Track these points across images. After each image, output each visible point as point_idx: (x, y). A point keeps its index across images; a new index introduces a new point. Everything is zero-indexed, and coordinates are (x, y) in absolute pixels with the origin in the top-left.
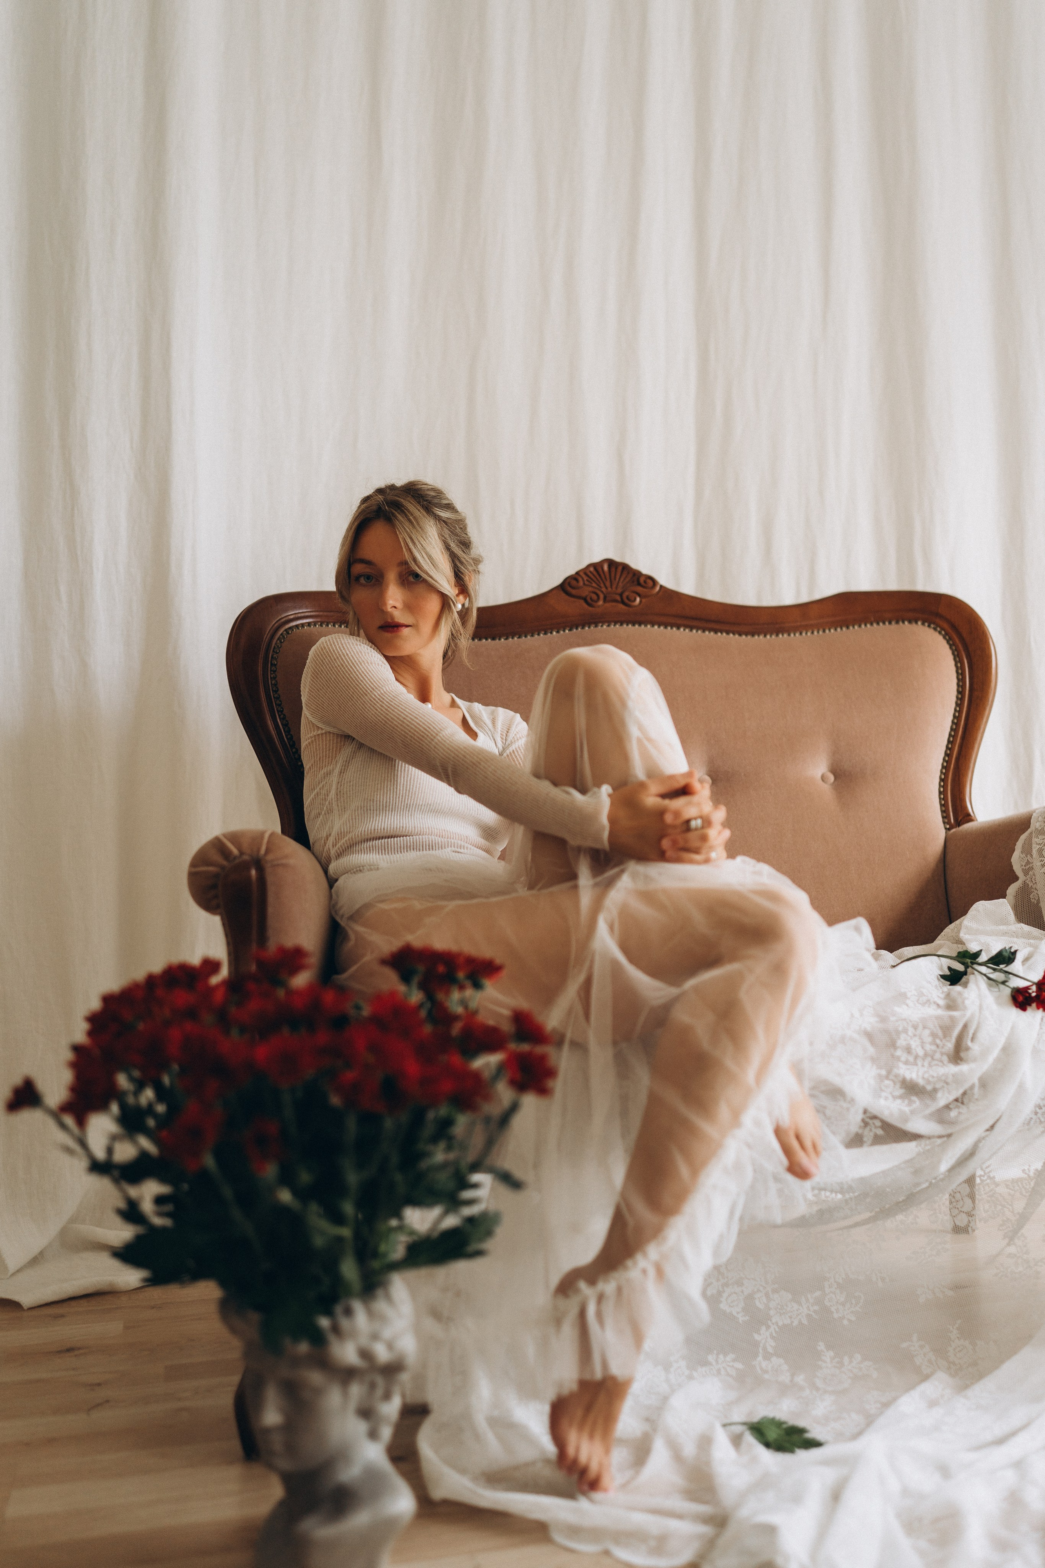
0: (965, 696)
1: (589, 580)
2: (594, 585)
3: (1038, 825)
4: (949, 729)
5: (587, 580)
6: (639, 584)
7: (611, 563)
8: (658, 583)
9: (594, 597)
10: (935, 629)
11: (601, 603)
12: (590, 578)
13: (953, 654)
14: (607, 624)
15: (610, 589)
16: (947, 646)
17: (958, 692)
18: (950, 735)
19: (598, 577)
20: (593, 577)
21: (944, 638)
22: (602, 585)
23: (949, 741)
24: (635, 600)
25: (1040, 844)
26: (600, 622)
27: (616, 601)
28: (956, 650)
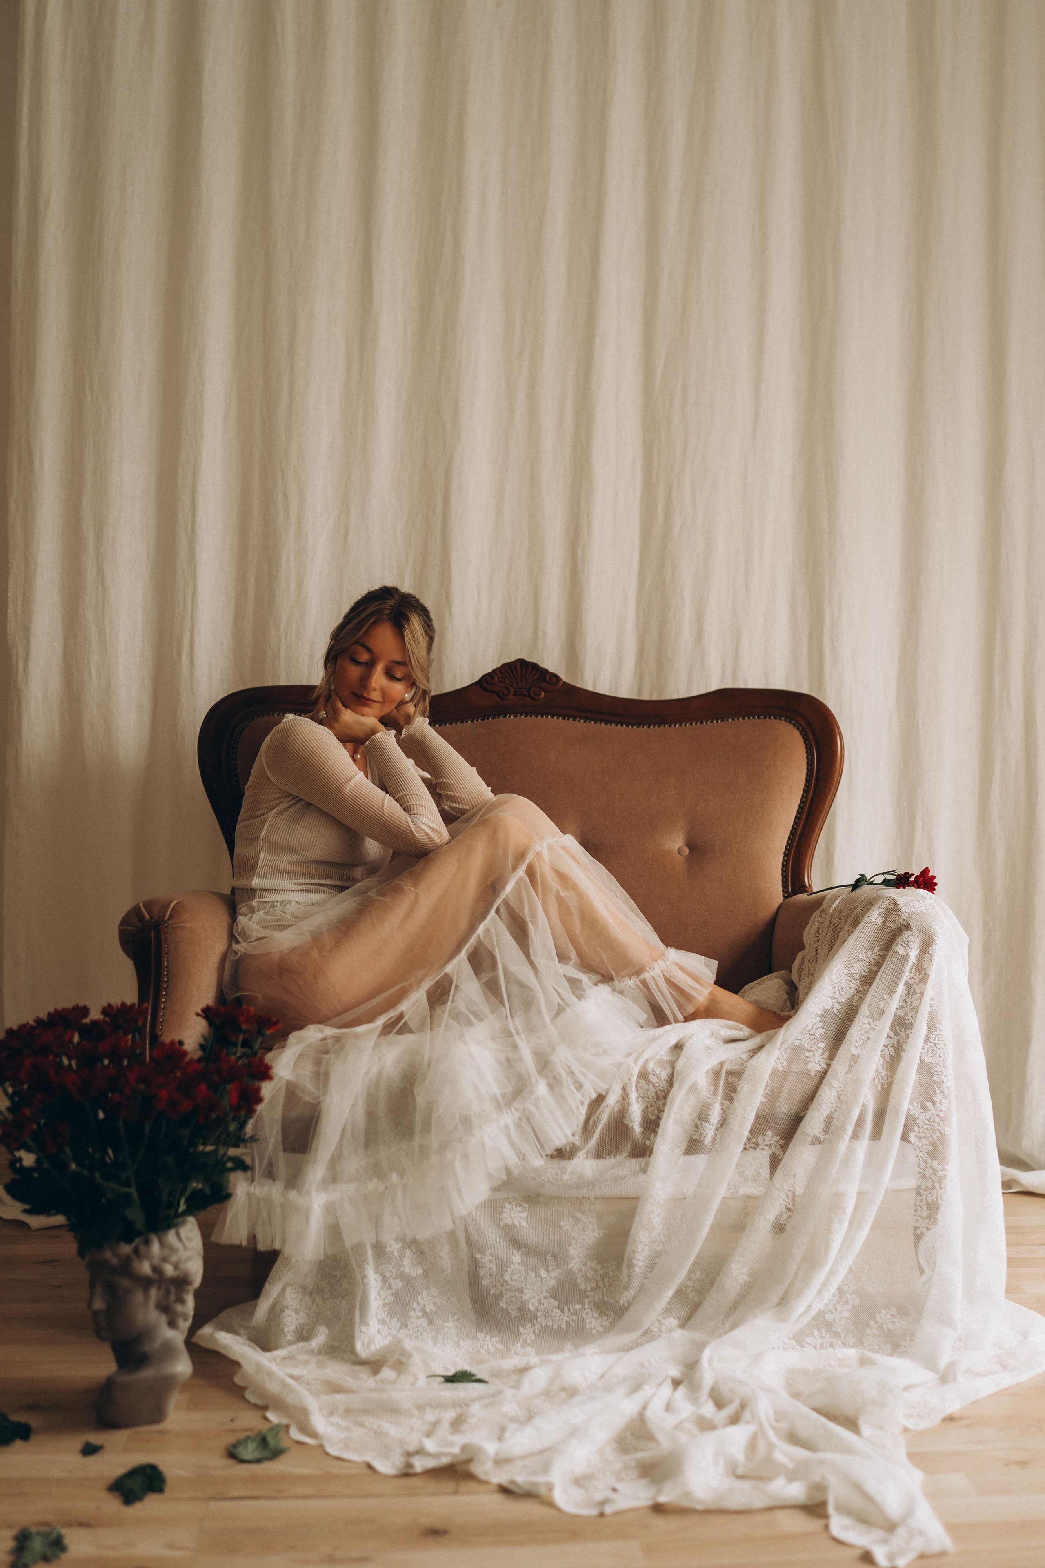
0: (811, 785)
1: (504, 677)
2: (508, 681)
3: (825, 905)
4: (795, 812)
5: (502, 677)
6: (545, 681)
7: (522, 663)
8: (561, 680)
9: (506, 691)
10: (794, 725)
11: (511, 696)
12: (505, 676)
13: (806, 747)
14: (514, 715)
15: (520, 685)
16: (802, 741)
17: (807, 780)
18: (796, 817)
19: (512, 676)
20: (506, 674)
21: (801, 733)
22: (514, 681)
23: (794, 822)
24: (540, 694)
25: (820, 923)
26: (509, 714)
27: (524, 695)
28: (809, 743)
